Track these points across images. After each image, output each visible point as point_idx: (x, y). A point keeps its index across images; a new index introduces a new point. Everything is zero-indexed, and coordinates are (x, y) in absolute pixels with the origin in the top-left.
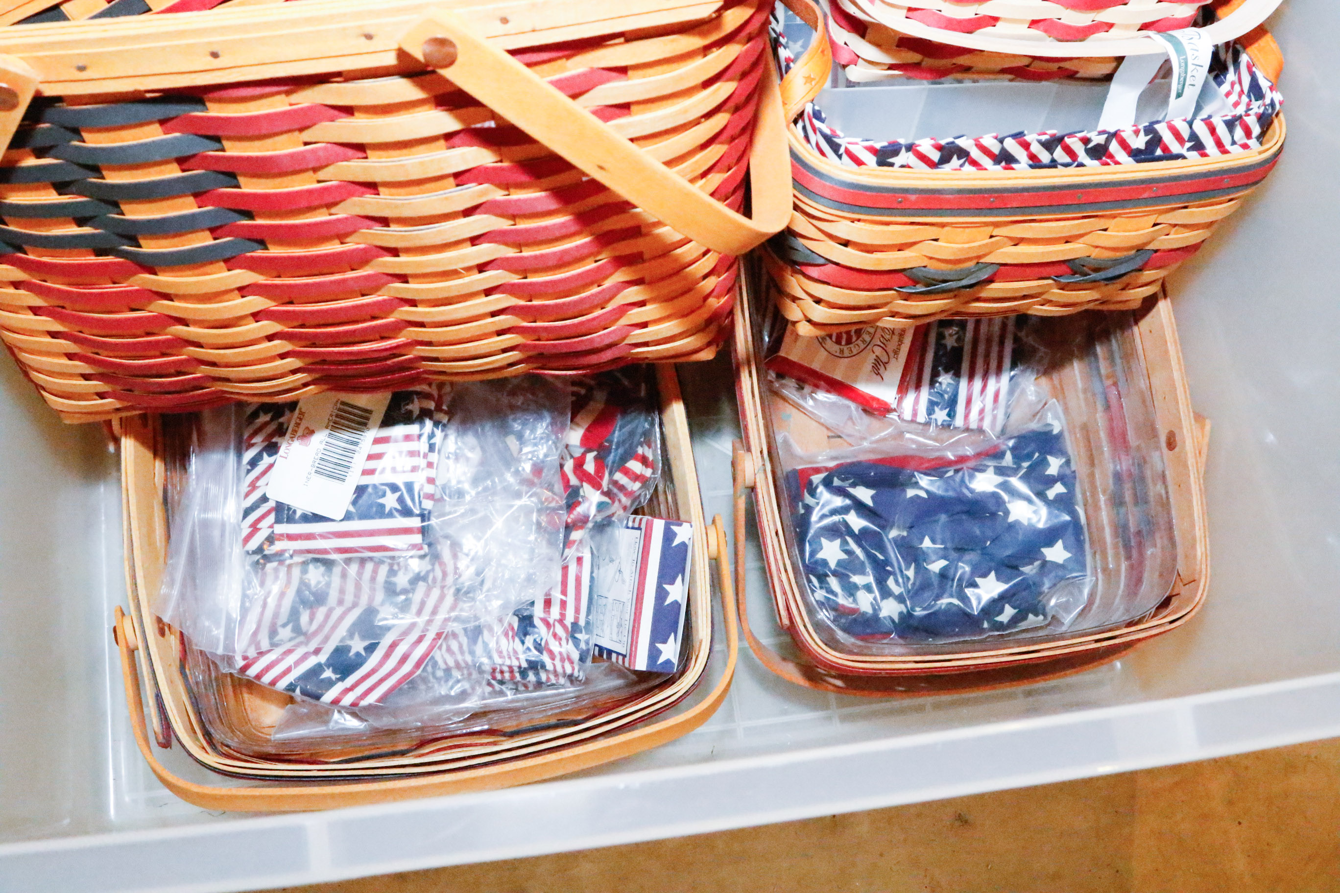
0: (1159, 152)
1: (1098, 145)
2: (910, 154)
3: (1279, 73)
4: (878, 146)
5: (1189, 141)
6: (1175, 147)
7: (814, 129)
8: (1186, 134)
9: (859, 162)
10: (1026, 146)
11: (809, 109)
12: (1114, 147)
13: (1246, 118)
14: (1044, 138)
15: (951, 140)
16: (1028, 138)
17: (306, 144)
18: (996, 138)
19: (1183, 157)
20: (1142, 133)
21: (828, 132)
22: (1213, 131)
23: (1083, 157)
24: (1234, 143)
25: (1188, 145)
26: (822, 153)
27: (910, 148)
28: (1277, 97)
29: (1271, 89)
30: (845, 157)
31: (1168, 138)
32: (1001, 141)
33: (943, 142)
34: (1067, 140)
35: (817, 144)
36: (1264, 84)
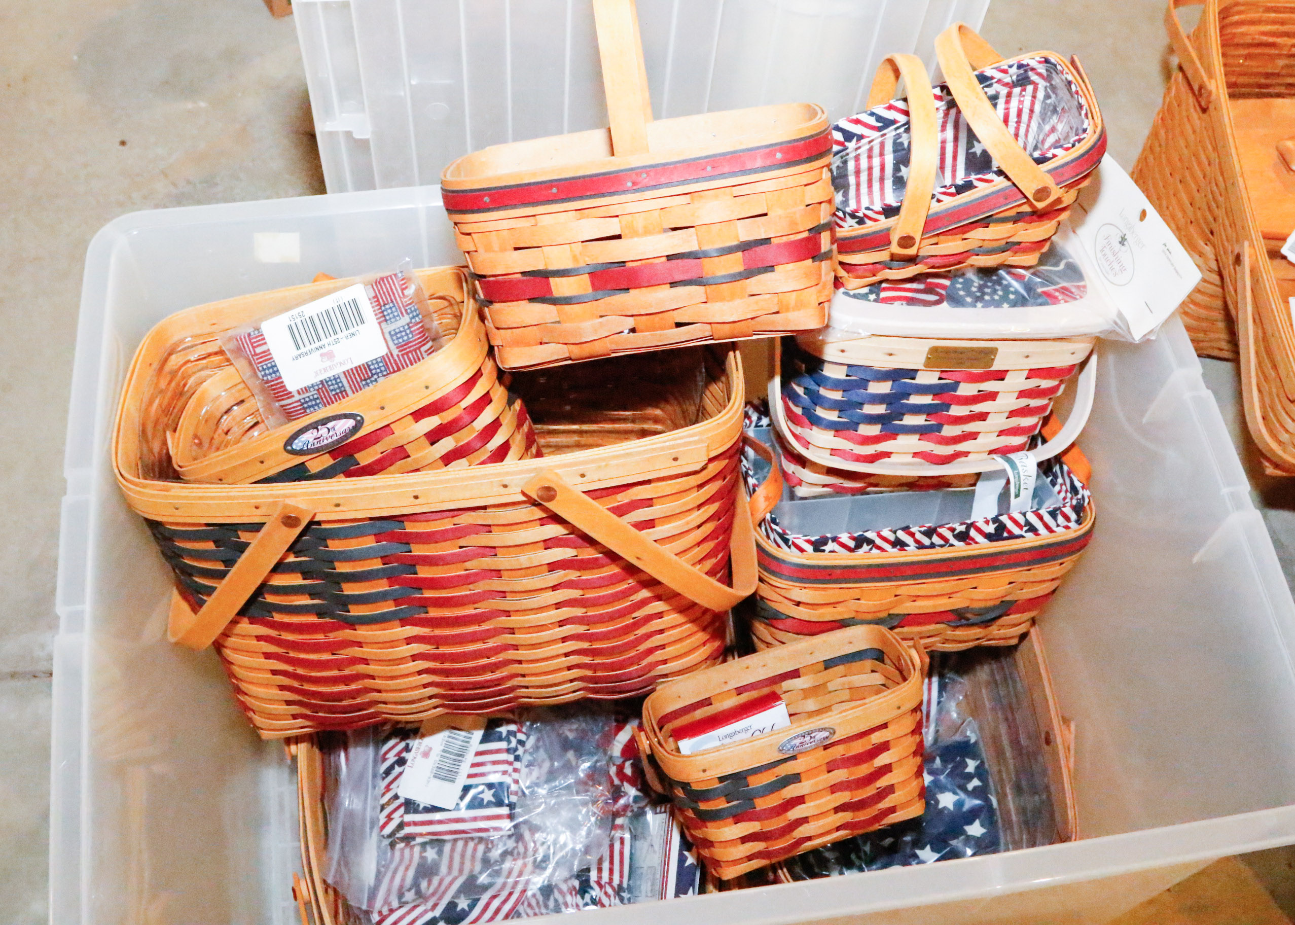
0: (1005, 534)
1: (961, 532)
2: (835, 543)
3: (1089, 477)
4: (813, 539)
5: (1025, 526)
6: (1016, 531)
7: (772, 530)
8: (1022, 521)
9: (802, 550)
10: (912, 535)
11: (768, 516)
12: (973, 533)
13: (1064, 509)
14: (923, 529)
15: (861, 533)
16: (913, 530)
17: (461, 547)
18: (891, 531)
19: (1022, 537)
20: (991, 523)
21: (780, 531)
22: (1041, 518)
23: (953, 541)
24: (1058, 526)
25: (1025, 528)
26: (779, 546)
27: (835, 539)
28: (1087, 493)
29: (1083, 488)
30: (792, 547)
31: (1010, 525)
32: (895, 532)
33: (856, 535)
34: (939, 530)
35: (775, 540)
36: (1078, 485)
